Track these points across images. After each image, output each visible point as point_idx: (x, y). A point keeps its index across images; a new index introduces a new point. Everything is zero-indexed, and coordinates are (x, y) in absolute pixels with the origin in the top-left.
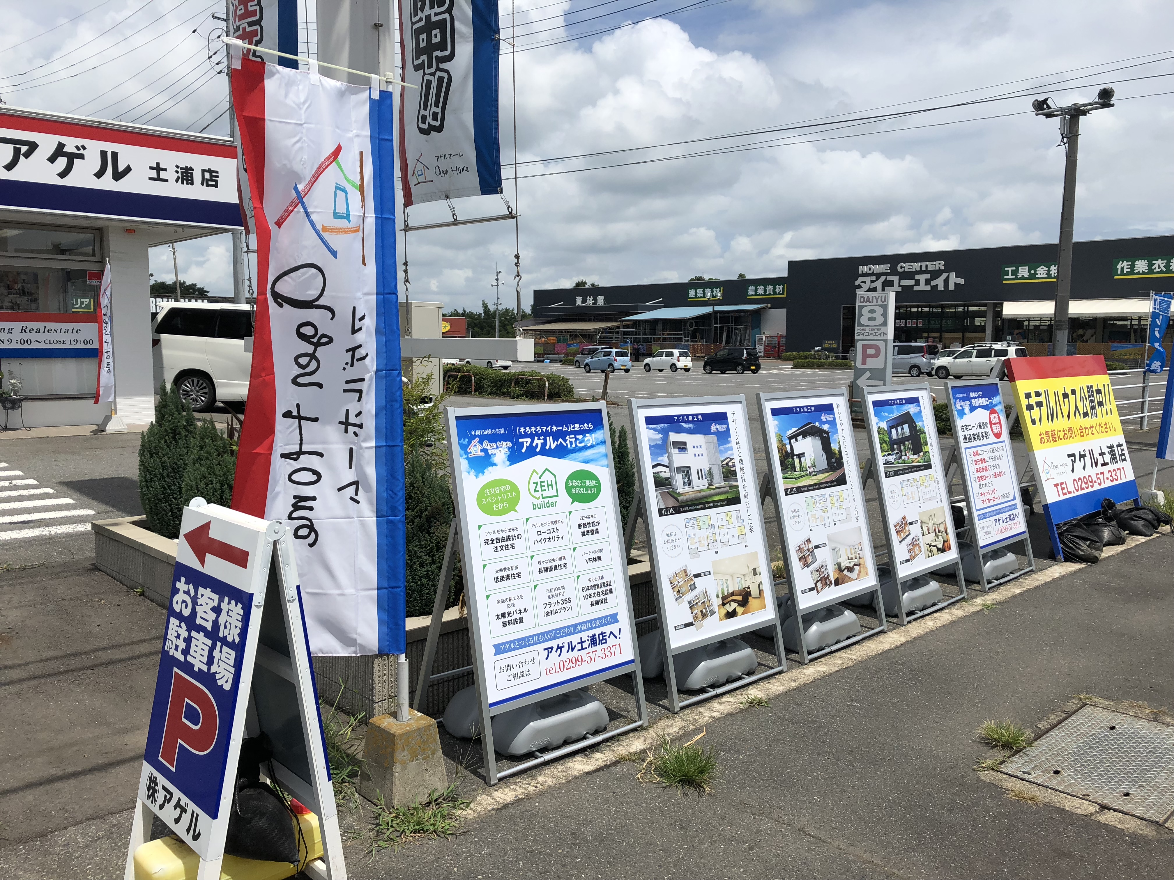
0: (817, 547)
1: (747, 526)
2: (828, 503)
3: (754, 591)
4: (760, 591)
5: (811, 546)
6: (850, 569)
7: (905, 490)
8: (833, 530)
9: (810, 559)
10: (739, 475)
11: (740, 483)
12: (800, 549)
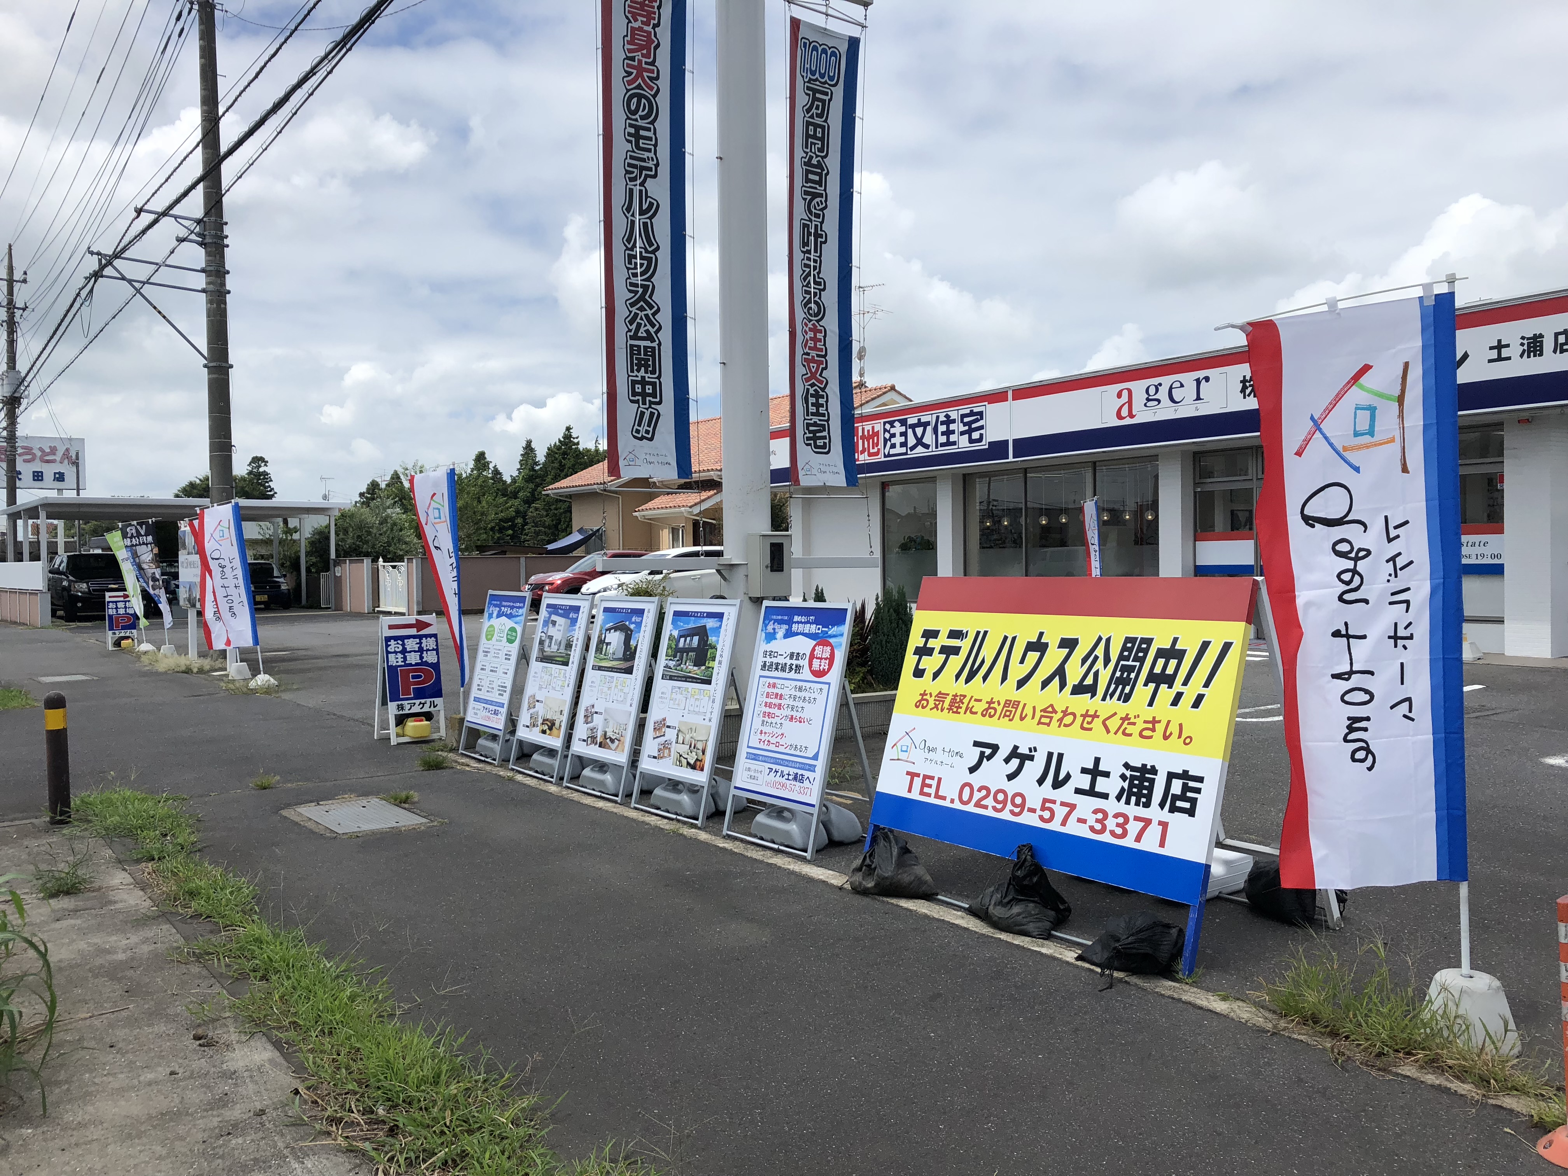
0: (596, 713)
1: (567, 682)
2: (613, 685)
3: (557, 725)
4: (560, 726)
5: (593, 710)
6: (612, 741)
7: (674, 696)
8: (610, 705)
9: (589, 719)
10: (573, 648)
11: (572, 653)
12: (587, 710)
